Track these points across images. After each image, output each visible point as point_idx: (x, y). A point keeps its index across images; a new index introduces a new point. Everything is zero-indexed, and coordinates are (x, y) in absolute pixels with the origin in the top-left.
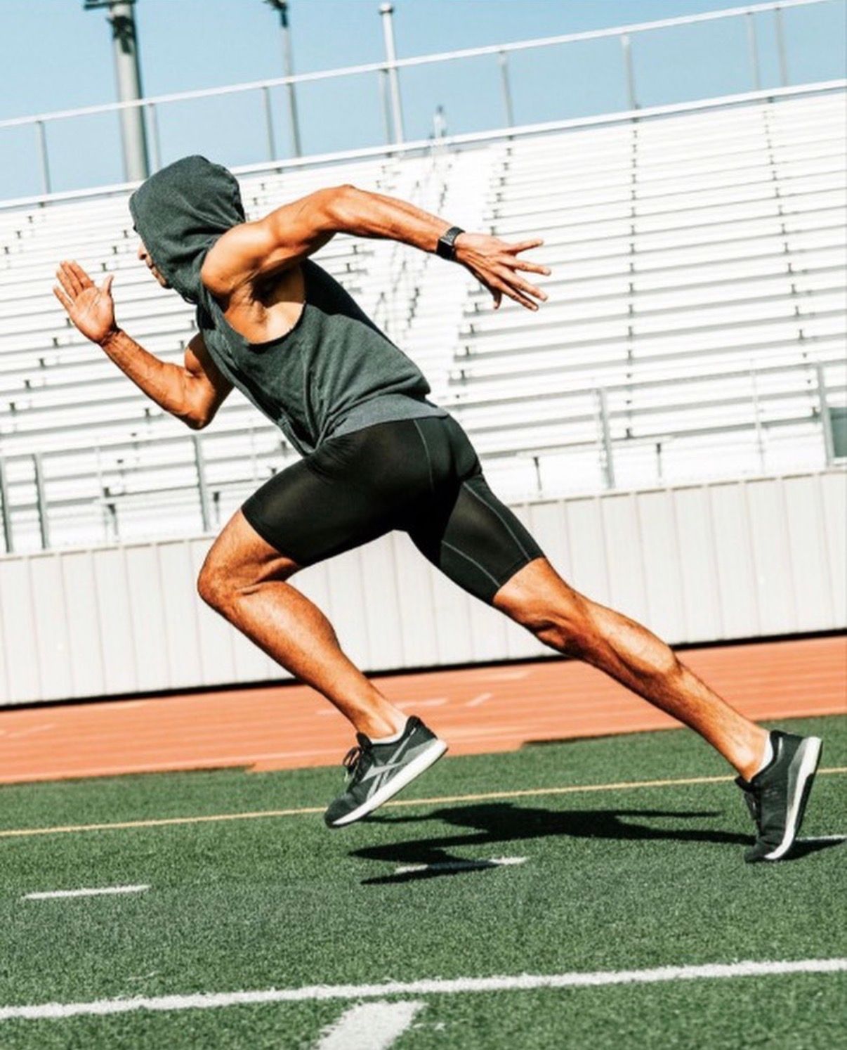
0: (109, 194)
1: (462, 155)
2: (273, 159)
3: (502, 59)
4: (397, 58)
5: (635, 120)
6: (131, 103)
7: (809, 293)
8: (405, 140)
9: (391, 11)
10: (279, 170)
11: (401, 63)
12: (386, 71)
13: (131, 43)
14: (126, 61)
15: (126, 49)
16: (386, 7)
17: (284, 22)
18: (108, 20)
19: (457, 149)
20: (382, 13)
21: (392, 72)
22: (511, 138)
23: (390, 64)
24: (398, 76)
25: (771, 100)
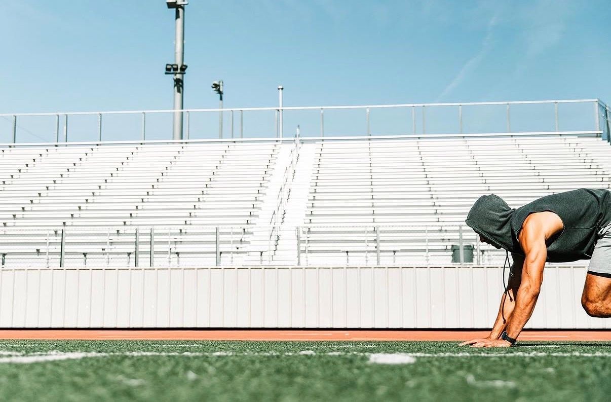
0: (168, 143)
1: (304, 145)
2: (232, 138)
3: (322, 111)
4: (282, 107)
5: (369, 139)
6: (178, 110)
7: (440, 206)
8: (282, 137)
9: (282, 89)
10: (235, 142)
11: (283, 108)
12: (278, 110)
13: (181, 88)
14: (178, 95)
15: (179, 91)
16: (280, 87)
17: (221, 99)
18: (174, 79)
19: (302, 142)
20: (279, 89)
21: (281, 111)
22: (323, 140)
23: (280, 108)
24: (282, 113)
25: (419, 138)
